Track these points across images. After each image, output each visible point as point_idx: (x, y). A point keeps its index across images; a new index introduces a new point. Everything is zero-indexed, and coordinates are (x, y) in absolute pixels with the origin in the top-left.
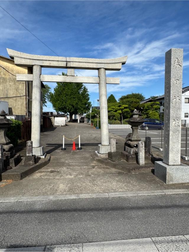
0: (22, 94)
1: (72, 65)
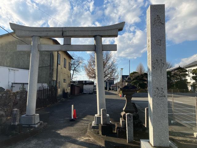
0: (47, 64)
1: (68, 34)
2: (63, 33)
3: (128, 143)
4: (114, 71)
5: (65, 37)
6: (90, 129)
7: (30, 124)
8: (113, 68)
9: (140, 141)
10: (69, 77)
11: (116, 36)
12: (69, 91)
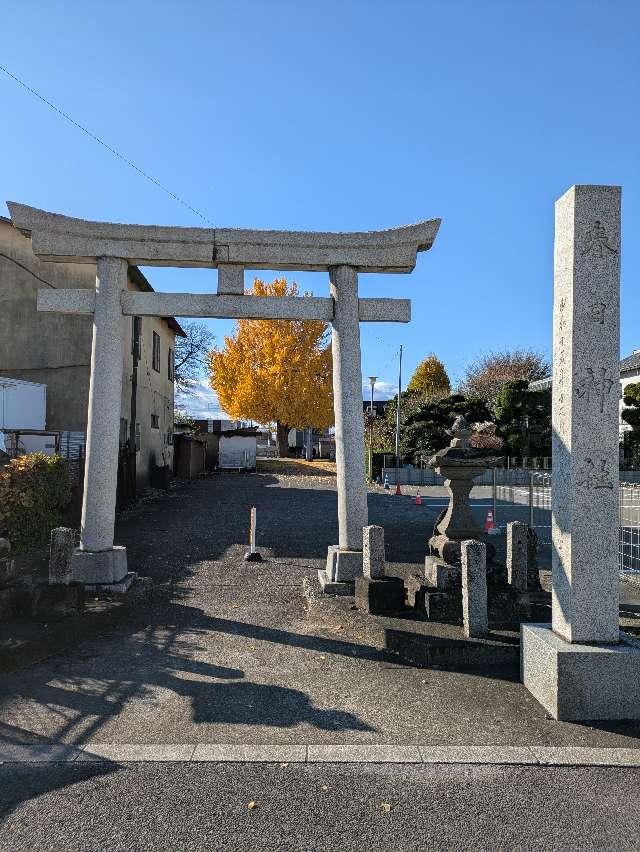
1: (233, 254)
2: (215, 252)
3: (471, 635)
5: (222, 267)
6: (319, 595)
7: (99, 581)
9: (518, 629)
10: (170, 405)
11: (408, 268)
12: (169, 462)
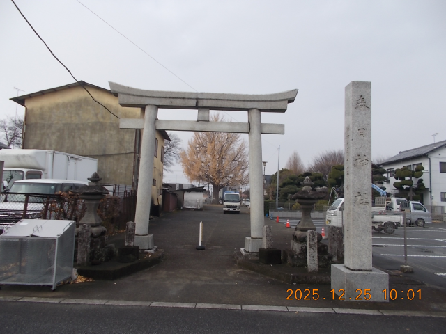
0: (129, 149)
1: (206, 104)
2: (197, 102)
4: (243, 167)
5: (201, 109)
7: (143, 248)
8: (240, 160)
10: (161, 175)
11: (284, 111)
12: (160, 203)
